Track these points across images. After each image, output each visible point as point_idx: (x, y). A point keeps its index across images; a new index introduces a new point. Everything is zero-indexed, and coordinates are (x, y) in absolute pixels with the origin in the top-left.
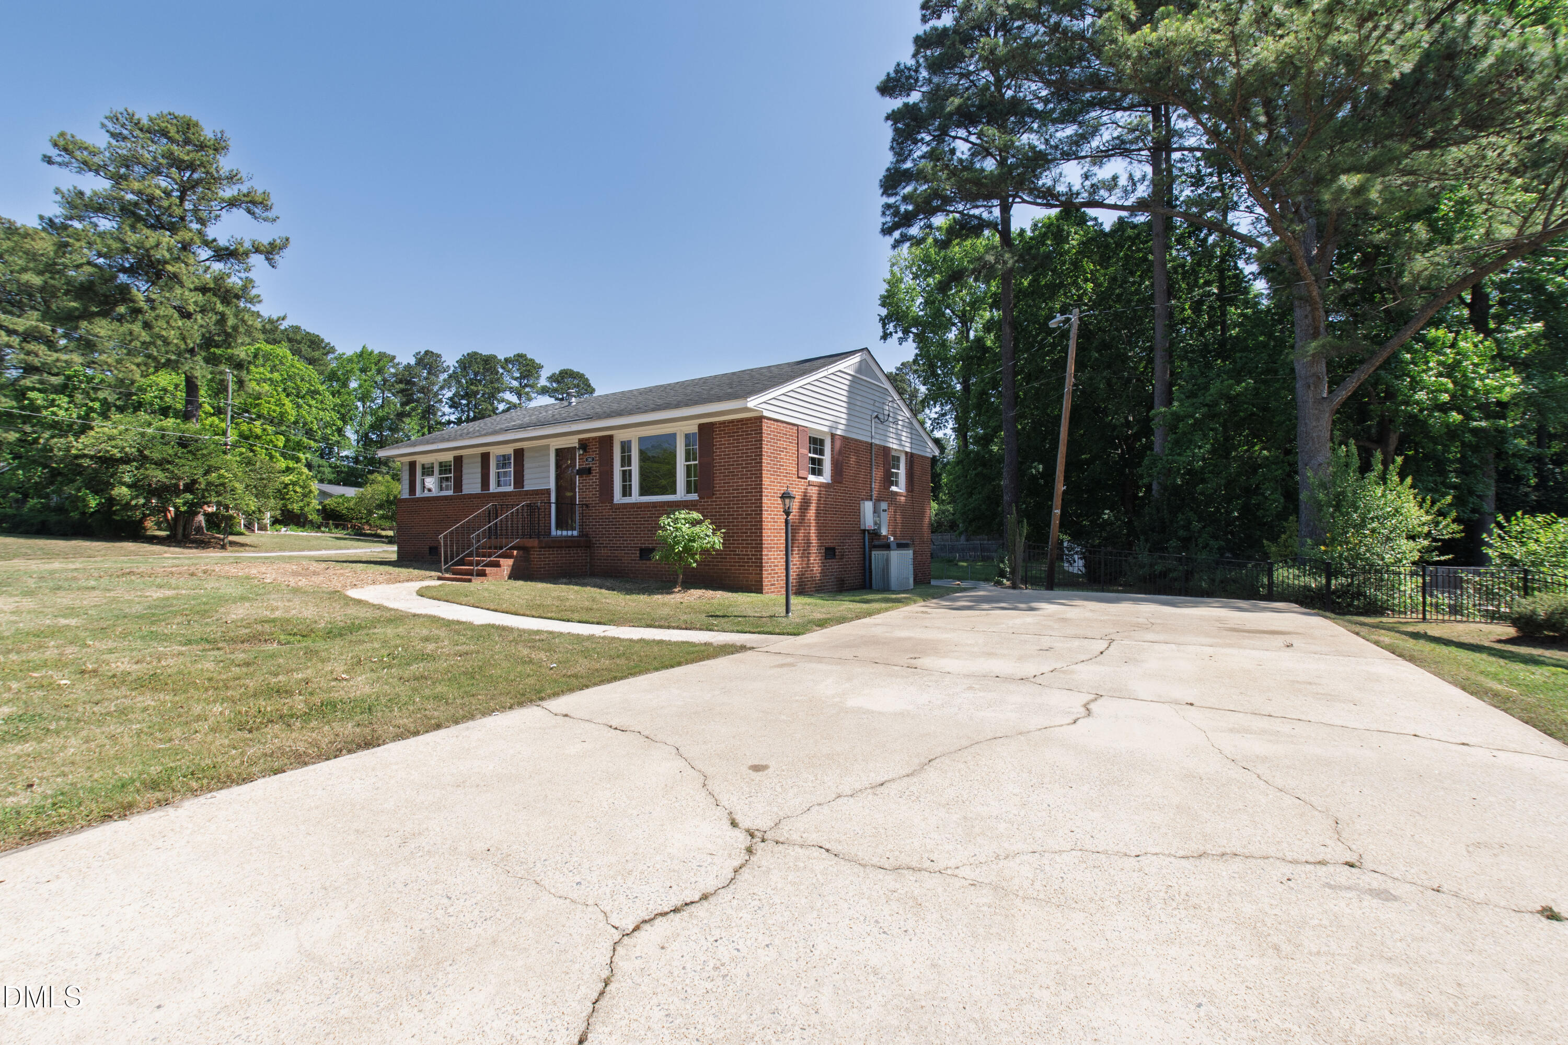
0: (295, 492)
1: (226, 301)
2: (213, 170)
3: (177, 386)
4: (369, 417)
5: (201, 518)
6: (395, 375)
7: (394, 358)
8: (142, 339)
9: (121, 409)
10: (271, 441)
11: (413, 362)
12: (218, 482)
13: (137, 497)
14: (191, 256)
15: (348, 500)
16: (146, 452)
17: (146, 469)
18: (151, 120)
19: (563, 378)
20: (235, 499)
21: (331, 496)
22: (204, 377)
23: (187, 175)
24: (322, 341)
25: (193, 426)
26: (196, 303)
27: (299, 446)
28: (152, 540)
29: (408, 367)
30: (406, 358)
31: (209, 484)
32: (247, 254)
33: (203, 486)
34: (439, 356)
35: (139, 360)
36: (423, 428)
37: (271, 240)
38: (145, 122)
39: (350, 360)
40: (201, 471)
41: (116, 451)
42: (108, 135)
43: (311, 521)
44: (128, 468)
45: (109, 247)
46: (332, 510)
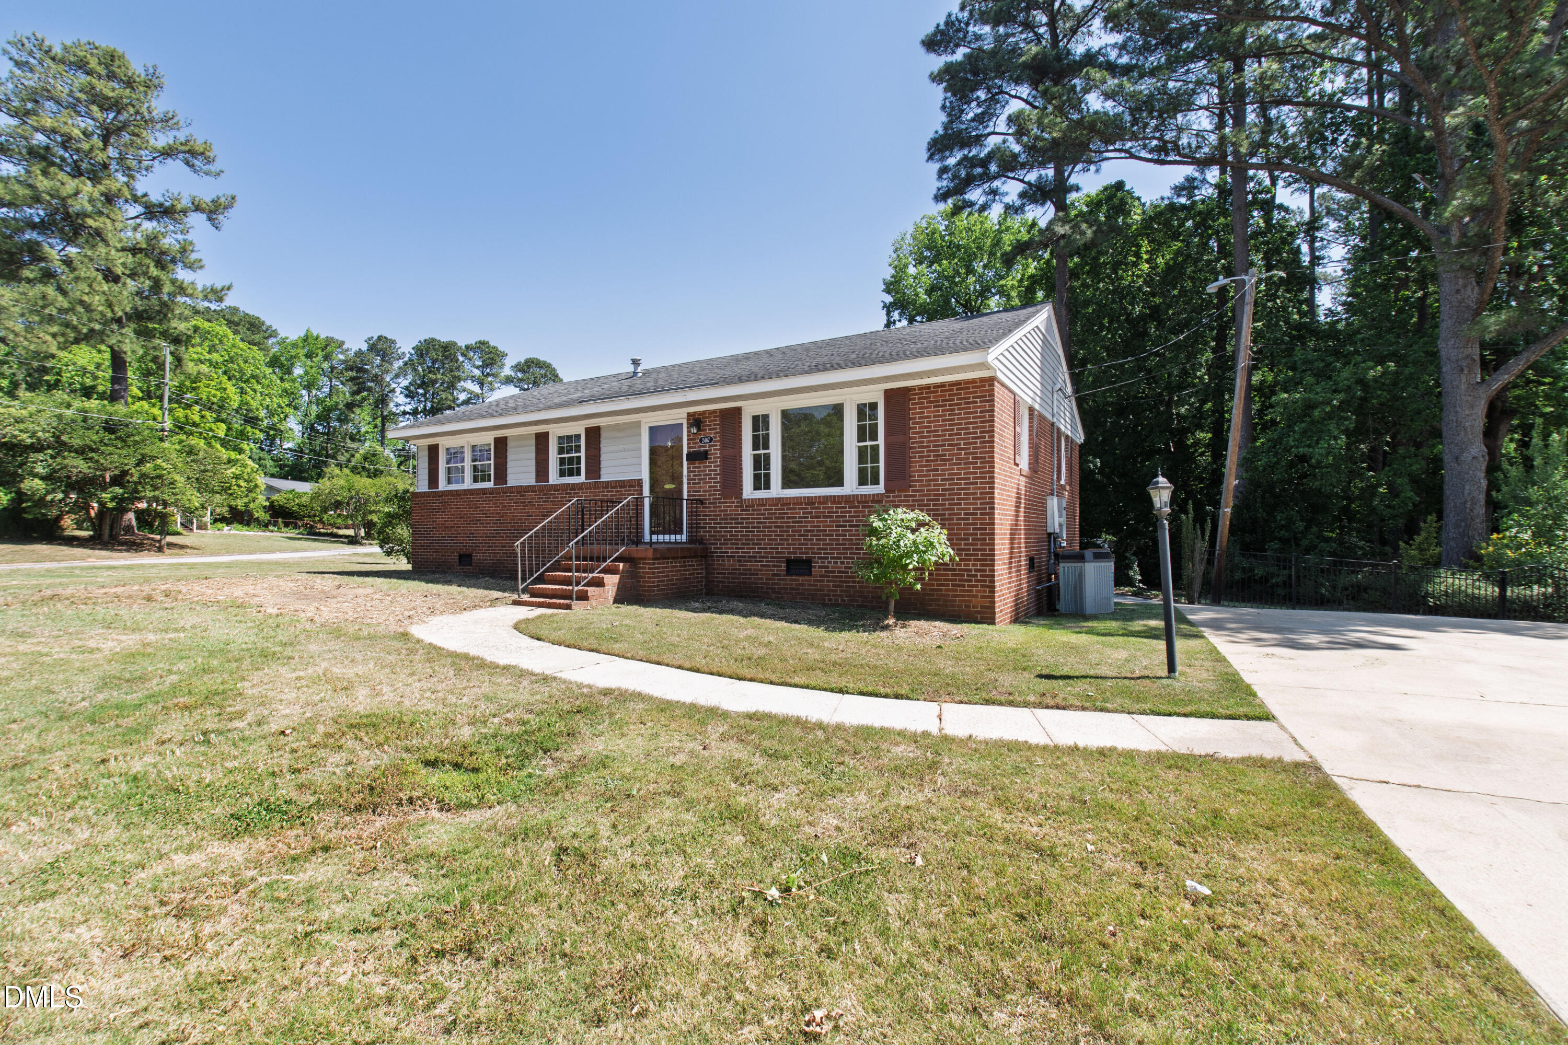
0: (239, 486)
1: (161, 265)
2: (144, 110)
3: (98, 366)
4: (314, 407)
5: (131, 516)
6: (344, 362)
7: (343, 343)
8: (58, 305)
9: (32, 387)
10: (211, 430)
11: (365, 347)
12: (154, 474)
13: (54, 491)
14: (118, 212)
15: (300, 496)
16: (64, 438)
17: (64, 458)
18: (65, 48)
19: (529, 367)
20: (175, 494)
21: (279, 491)
22: (133, 352)
23: (111, 116)
24: (263, 323)
25: (120, 408)
26: (124, 265)
27: (242, 435)
28: (72, 541)
29: (359, 353)
30: (356, 343)
31: (143, 476)
32: (184, 212)
33: (135, 479)
34: (393, 342)
35: (55, 329)
36: (375, 419)
37: (214, 196)
38: (57, 50)
39: (295, 345)
40: (133, 461)
41: (25, 436)
42: (11, 63)
43: (257, 519)
44: (40, 456)
45: (14, 193)
46: (281, 507)
